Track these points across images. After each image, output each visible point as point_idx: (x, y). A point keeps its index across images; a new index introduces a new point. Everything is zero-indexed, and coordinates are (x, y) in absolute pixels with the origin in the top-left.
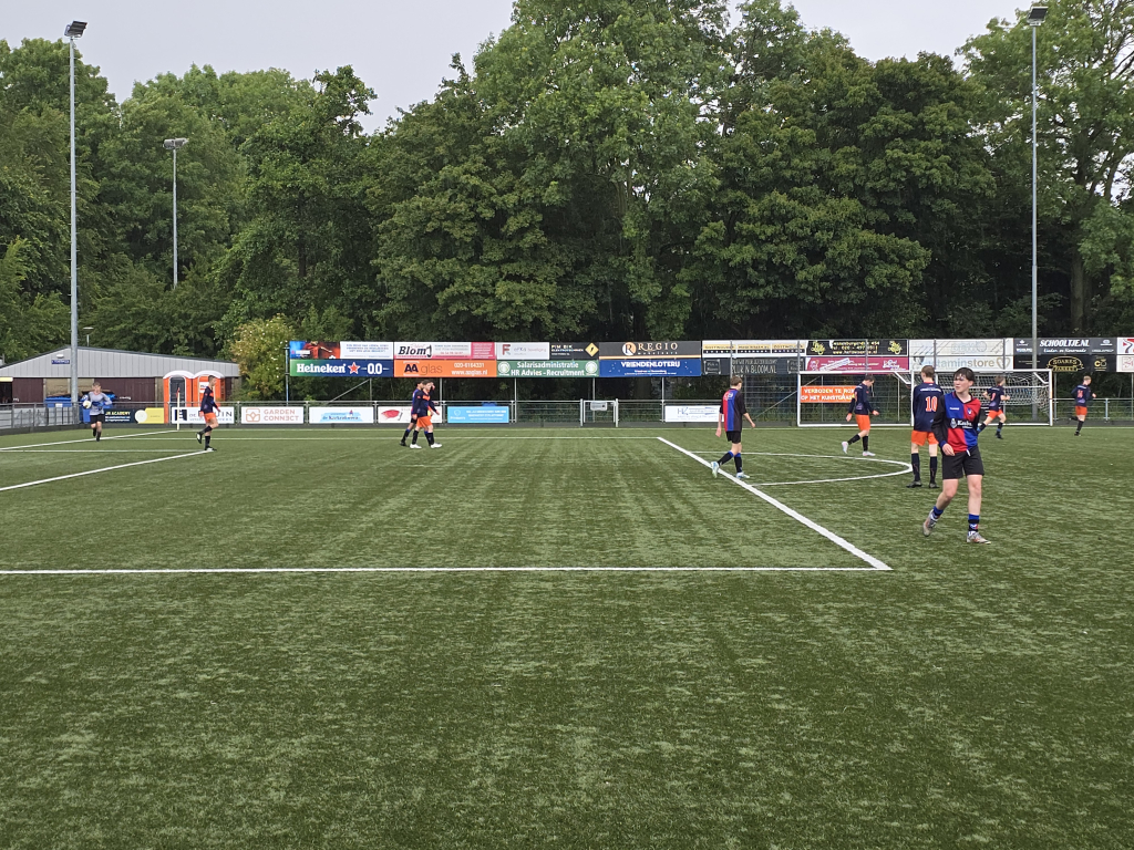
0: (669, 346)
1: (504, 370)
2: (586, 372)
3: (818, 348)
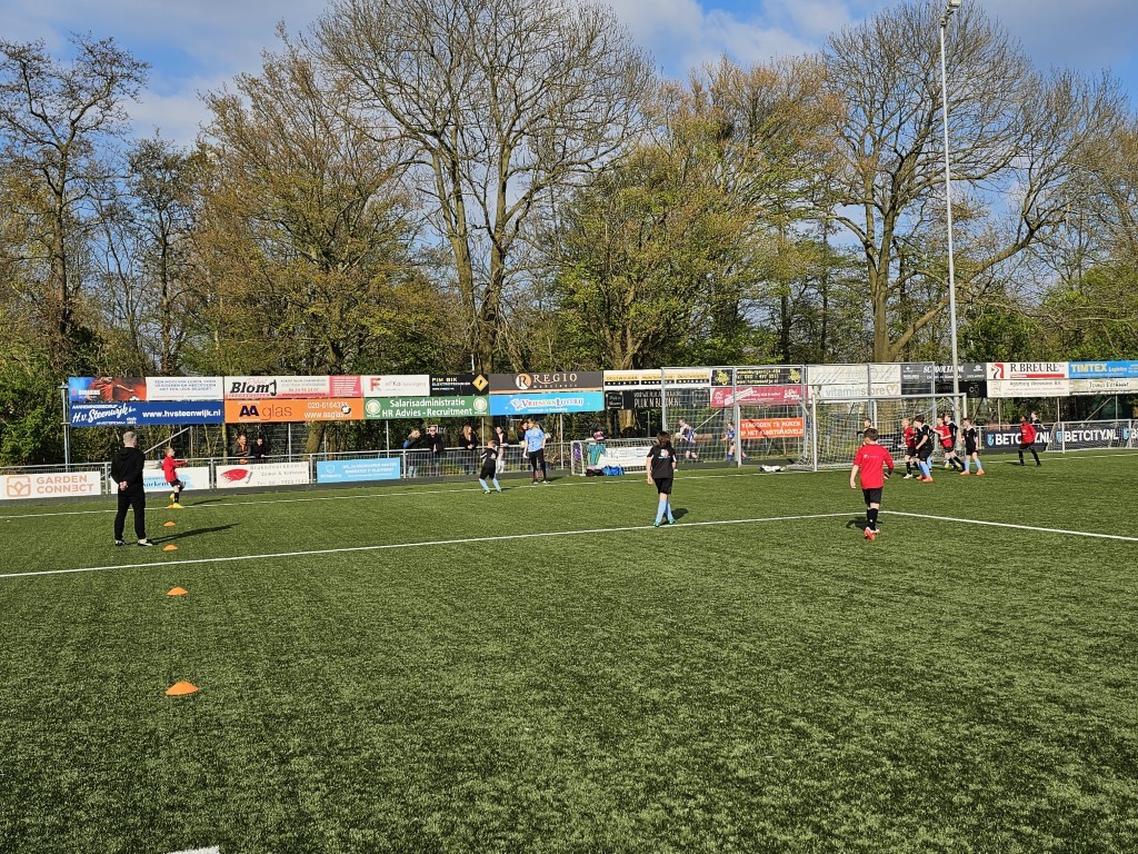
0: (568, 378)
1: (374, 411)
2: (474, 410)
3: (723, 378)
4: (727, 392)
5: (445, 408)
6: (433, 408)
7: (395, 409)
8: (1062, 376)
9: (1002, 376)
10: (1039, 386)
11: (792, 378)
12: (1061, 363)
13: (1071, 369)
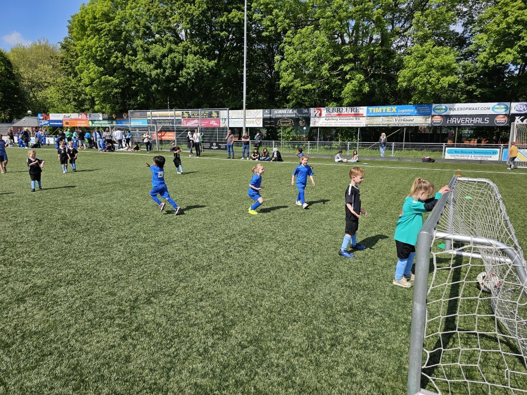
1: (90, 124)
3: (186, 115)
4: (188, 121)
6: (103, 124)
7: (95, 124)
8: (363, 114)
9: (320, 115)
10: (345, 121)
11: (213, 115)
12: (361, 107)
13: (368, 111)
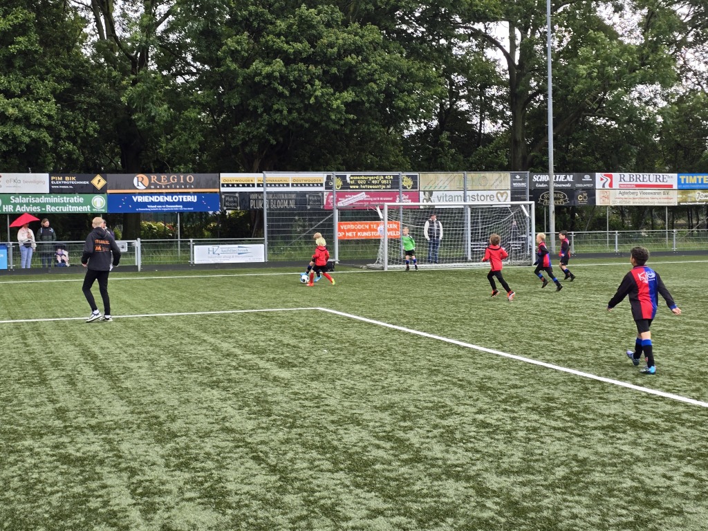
0: (185, 179)
2: (92, 208)
3: (337, 183)
4: (341, 195)
5: (64, 204)
6: (52, 204)
7: (15, 205)
8: (671, 186)
9: (611, 185)
12: (670, 175)
13: (679, 180)
